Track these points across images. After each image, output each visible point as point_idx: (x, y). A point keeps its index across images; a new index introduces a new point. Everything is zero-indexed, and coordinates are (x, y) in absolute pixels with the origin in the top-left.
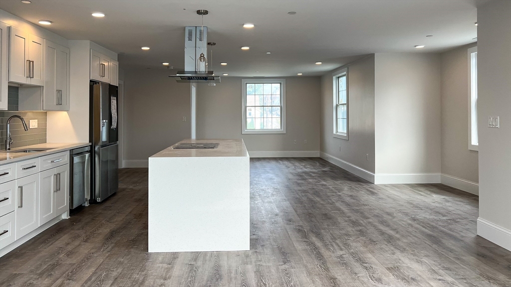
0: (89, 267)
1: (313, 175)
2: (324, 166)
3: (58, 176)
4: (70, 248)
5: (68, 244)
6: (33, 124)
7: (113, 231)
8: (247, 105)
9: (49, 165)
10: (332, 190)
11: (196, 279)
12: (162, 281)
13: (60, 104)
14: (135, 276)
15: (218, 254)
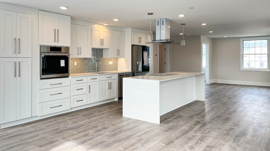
0: (98, 117)
6: (110, 63)
8: (244, 53)
9: (105, 79)
13: (119, 55)
14: (106, 122)
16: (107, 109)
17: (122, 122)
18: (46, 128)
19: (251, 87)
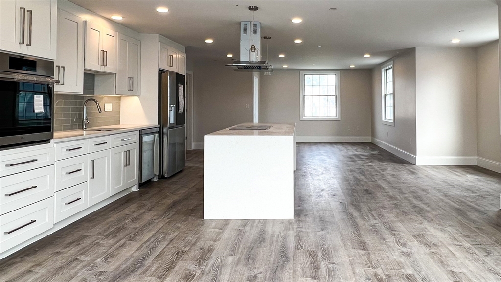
0: (150, 231)
1: (362, 157)
2: (373, 150)
3: (128, 152)
4: (135, 215)
5: (134, 212)
6: (108, 107)
7: (175, 202)
8: (305, 95)
9: (119, 143)
10: (377, 170)
11: (242, 240)
12: (212, 243)
13: (132, 90)
14: (189, 238)
15: (265, 222)
16: (143, 210)
17: (220, 229)
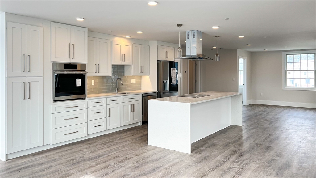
0: (120, 145)
6: (133, 81)
11: (148, 159)
13: (143, 72)
14: (129, 152)
16: (130, 135)
17: (147, 151)
18: (60, 158)
19: (295, 109)
